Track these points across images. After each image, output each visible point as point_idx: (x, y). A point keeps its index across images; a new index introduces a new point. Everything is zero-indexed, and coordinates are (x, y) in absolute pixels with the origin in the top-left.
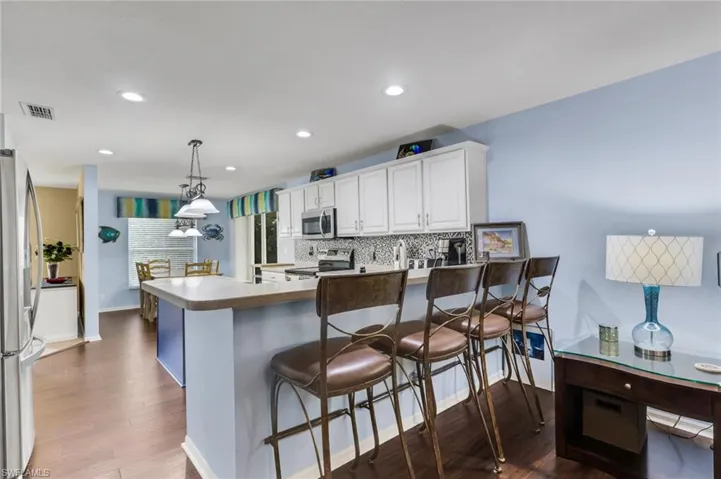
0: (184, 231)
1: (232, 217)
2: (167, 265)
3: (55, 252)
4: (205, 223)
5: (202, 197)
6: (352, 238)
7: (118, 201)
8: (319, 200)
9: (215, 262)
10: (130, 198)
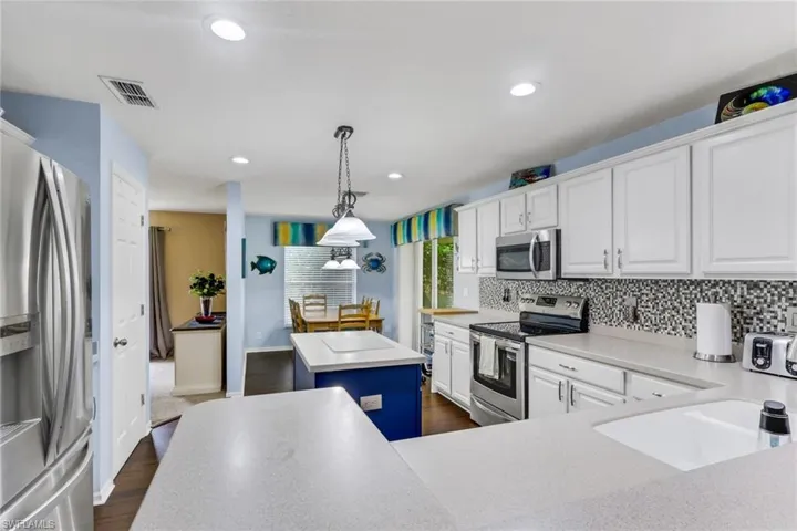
0: (340, 262)
1: (396, 244)
2: (322, 301)
3: (207, 286)
4: (366, 252)
5: (350, 214)
6: (586, 280)
7: (275, 227)
8: (526, 216)
9: (375, 301)
10: (285, 222)
